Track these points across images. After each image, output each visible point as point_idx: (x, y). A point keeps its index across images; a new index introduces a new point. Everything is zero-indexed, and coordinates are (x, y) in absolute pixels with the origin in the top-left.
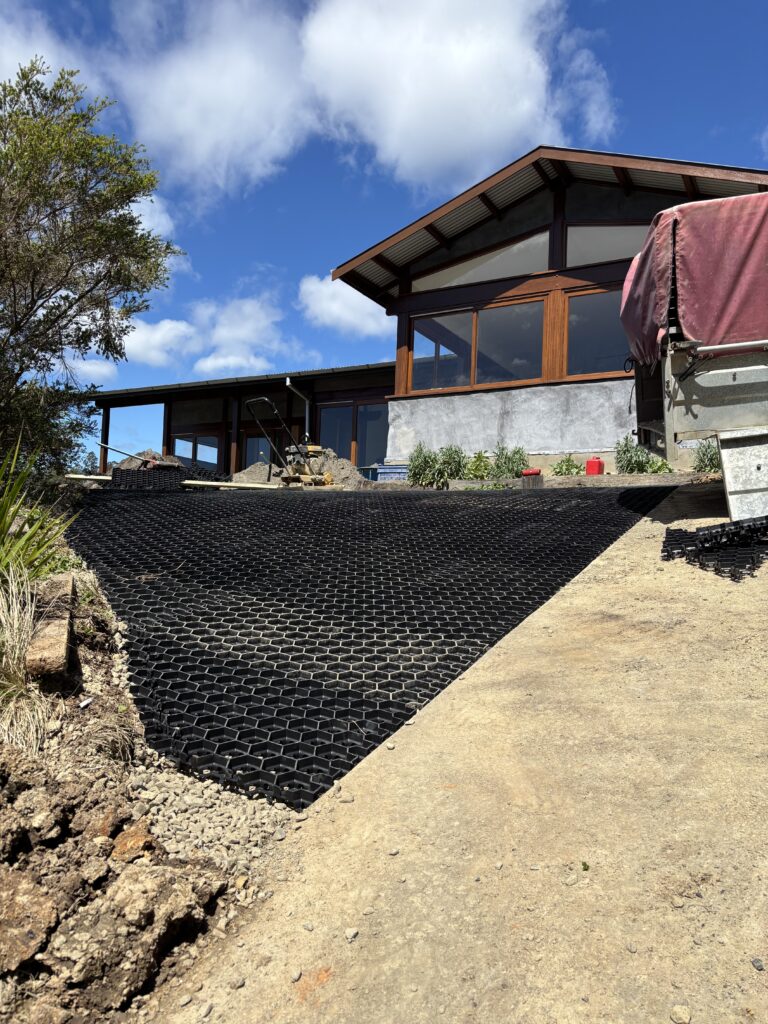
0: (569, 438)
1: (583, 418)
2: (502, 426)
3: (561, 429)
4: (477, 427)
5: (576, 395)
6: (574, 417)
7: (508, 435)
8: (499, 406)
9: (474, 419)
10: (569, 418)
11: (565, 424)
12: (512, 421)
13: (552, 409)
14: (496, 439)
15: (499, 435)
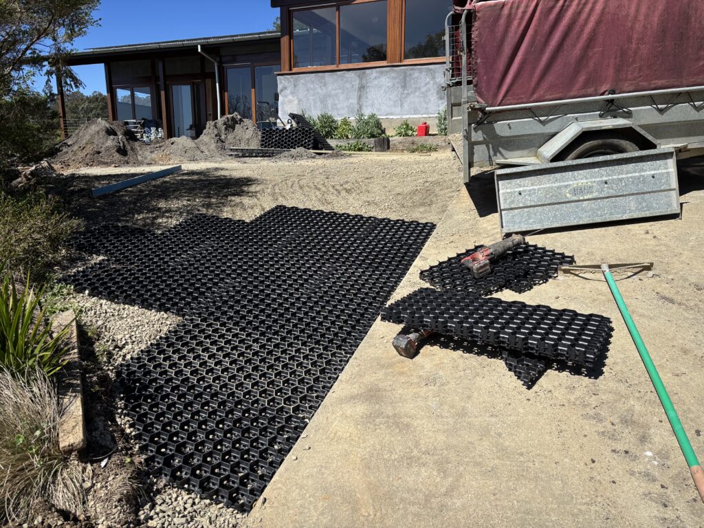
0: (406, 106)
1: (415, 92)
2: (360, 98)
3: (401, 100)
4: (342, 97)
5: (411, 75)
6: (410, 91)
7: (365, 104)
8: (358, 82)
9: (340, 91)
10: (406, 92)
11: (404, 96)
12: (367, 93)
13: (394, 85)
14: (357, 107)
15: (358, 103)
